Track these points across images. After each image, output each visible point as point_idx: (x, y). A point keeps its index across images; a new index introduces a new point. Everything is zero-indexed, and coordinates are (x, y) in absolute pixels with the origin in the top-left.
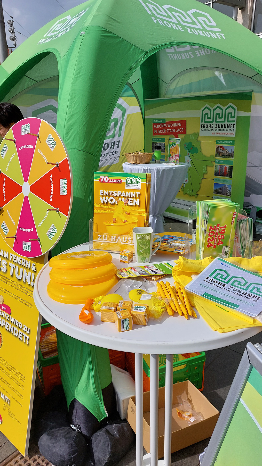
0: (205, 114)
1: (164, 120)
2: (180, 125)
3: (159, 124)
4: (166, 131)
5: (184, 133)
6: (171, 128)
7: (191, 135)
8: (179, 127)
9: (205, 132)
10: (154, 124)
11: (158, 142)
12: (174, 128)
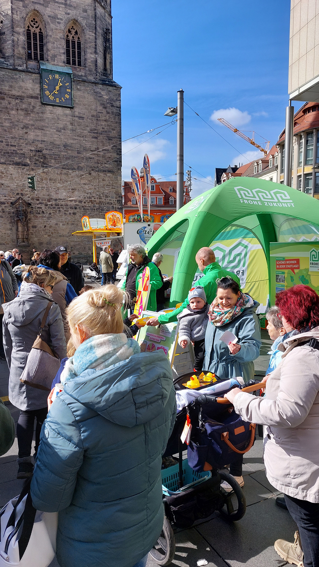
0: (313, 255)
1: (284, 258)
2: (296, 262)
3: (280, 261)
4: (286, 267)
5: (298, 268)
6: (288, 264)
7: (304, 270)
8: (295, 264)
9: (313, 268)
10: (277, 261)
11: (280, 275)
12: (291, 264)
